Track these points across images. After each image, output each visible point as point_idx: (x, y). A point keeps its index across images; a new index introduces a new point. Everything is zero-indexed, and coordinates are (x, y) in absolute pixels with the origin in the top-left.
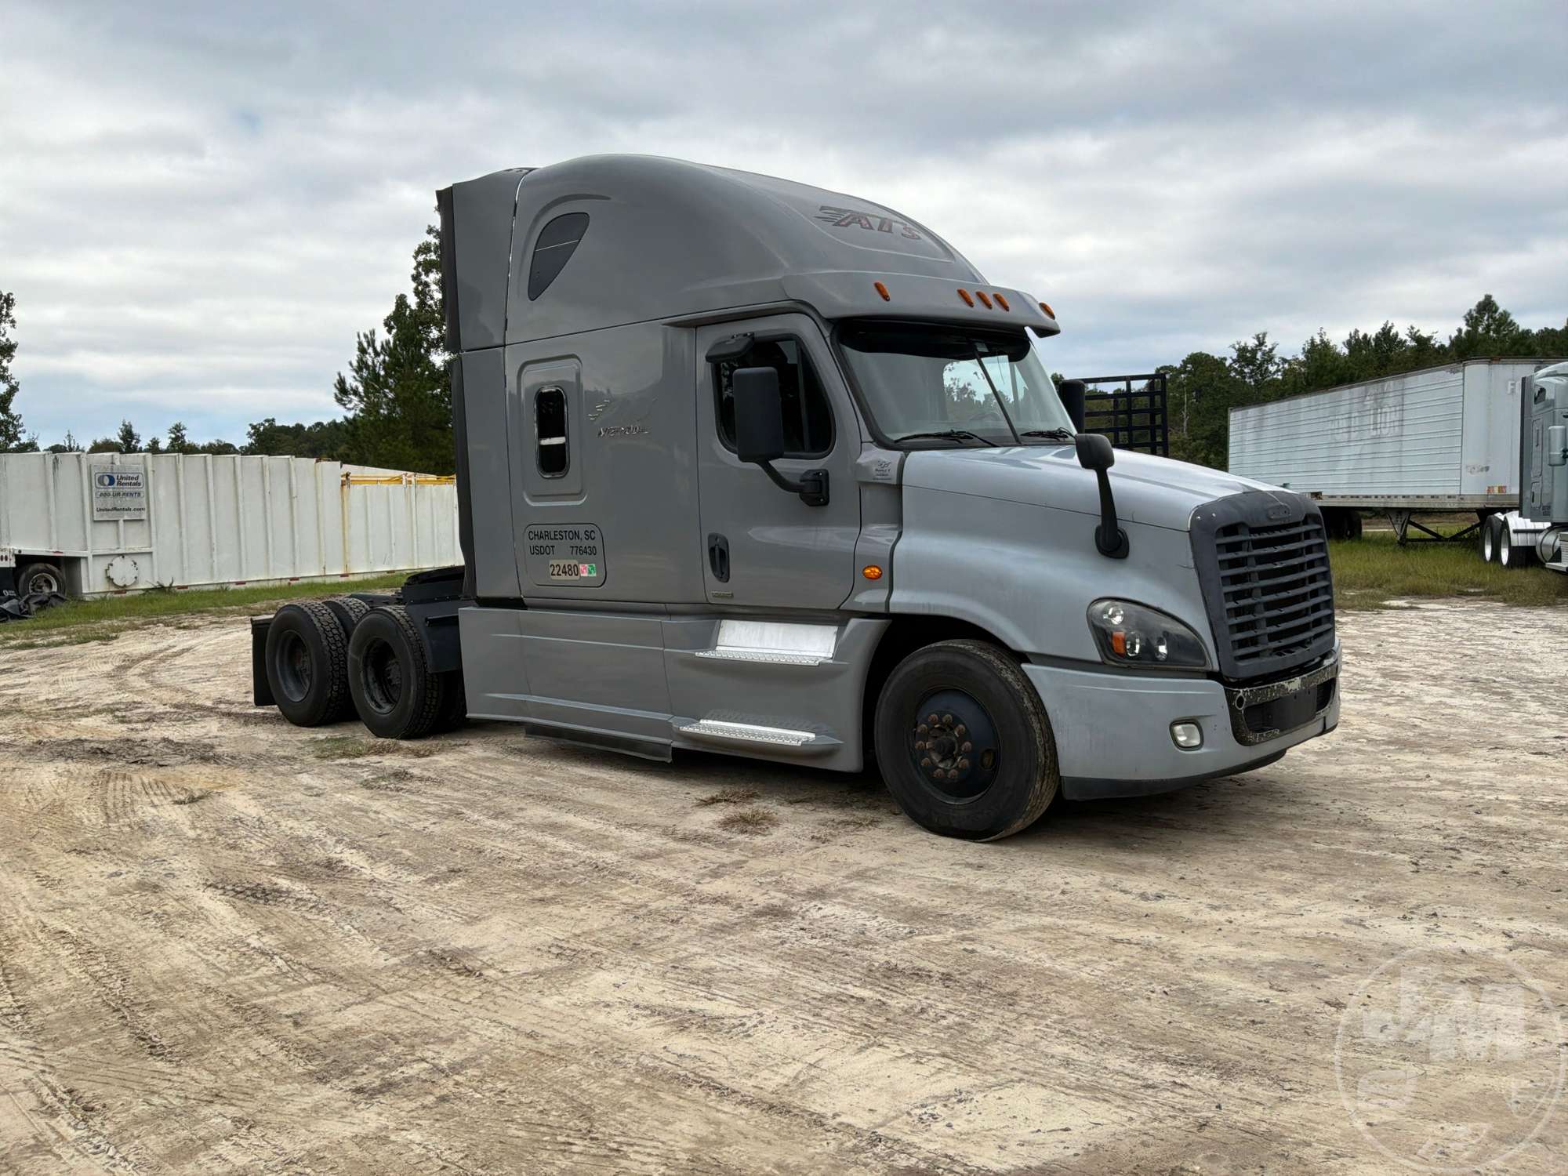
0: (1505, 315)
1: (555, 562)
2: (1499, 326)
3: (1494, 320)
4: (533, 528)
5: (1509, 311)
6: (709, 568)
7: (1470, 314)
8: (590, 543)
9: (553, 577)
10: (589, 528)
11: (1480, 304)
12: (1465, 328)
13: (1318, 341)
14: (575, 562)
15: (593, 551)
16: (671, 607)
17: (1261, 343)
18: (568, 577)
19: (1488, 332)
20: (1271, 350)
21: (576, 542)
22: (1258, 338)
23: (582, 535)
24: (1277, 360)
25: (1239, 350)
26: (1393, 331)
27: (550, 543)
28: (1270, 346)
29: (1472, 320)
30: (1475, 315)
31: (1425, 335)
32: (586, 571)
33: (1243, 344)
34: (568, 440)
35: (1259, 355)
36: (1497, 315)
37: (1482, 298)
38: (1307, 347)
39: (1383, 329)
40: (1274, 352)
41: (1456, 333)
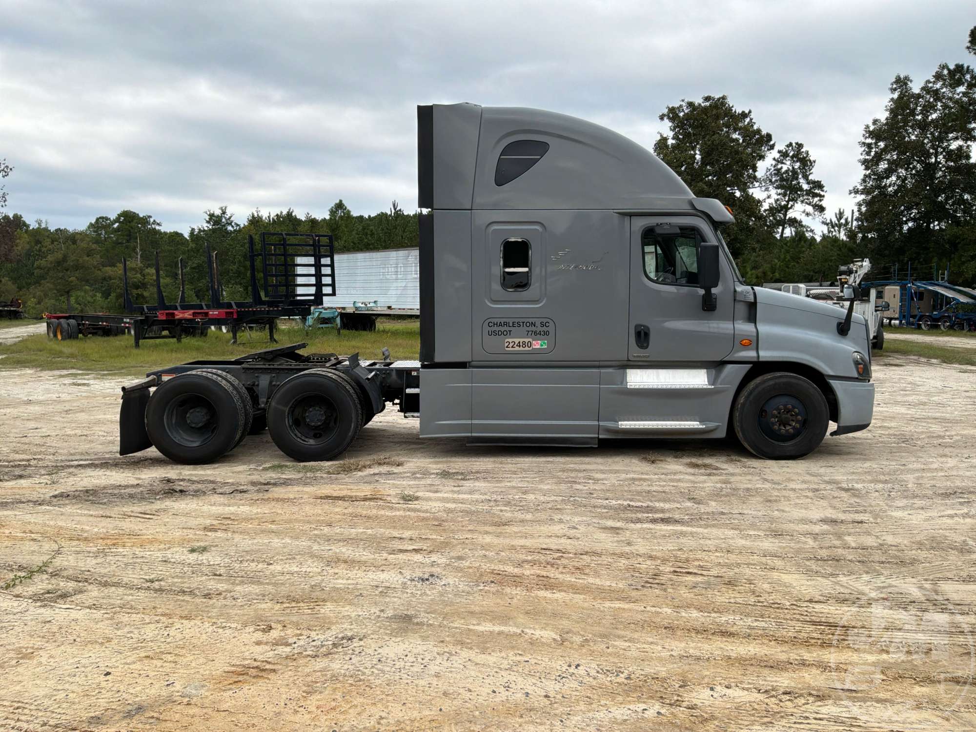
1: (510, 340)
4: (493, 320)
6: (634, 342)
7: (332, 209)
8: (545, 329)
9: (507, 349)
10: (545, 320)
11: (336, 204)
13: (256, 215)
14: (530, 340)
15: (546, 333)
16: (602, 363)
17: (224, 213)
18: (521, 348)
20: (230, 217)
21: (534, 329)
22: (221, 208)
23: (538, 324)
24: (233, 224)
25: (210, 215)
26: (293, 214)
27: (508, 329)
28: (229, 215)
32: (537, 345)
33: (212, 212)
34: (530, 270)
35: (224, 220)
37: (338, 202)
38: (250, 218)
39: (288, 212)
40: (232, 219)
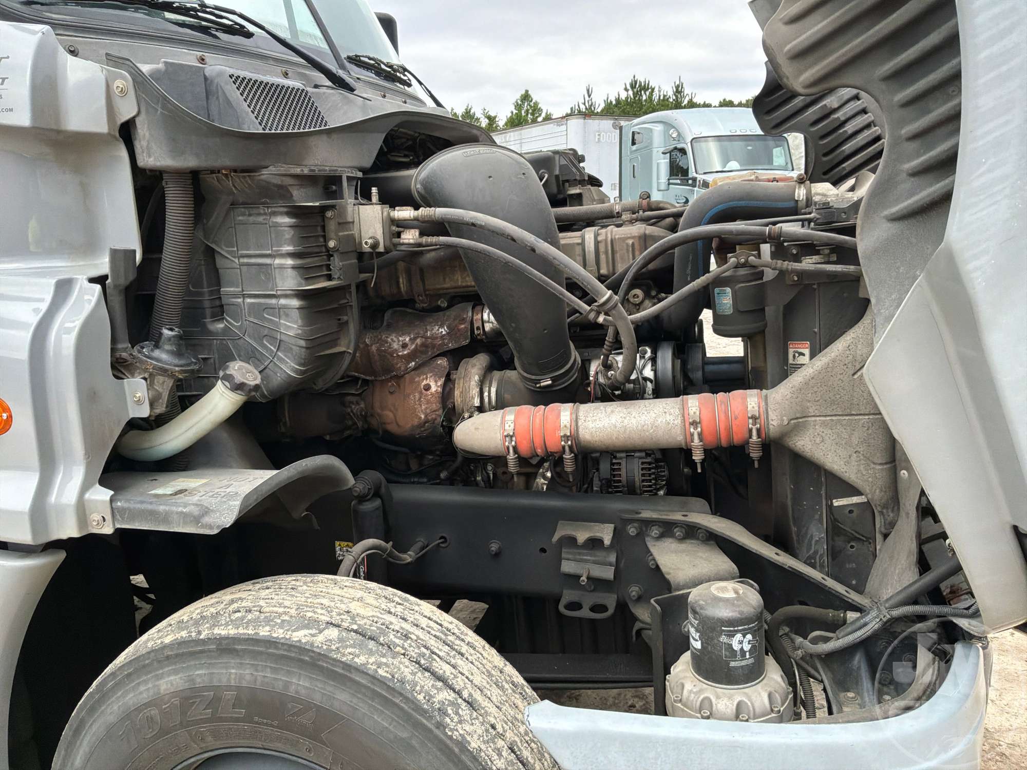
0: (536, 104)
2: (534, 111)
3: (531, 107)
5: (538, 101)
7: (517, 102)
11: (522, 96)
12: (515, 112)
19: (527, 115)
26: (472, 112)
29: (518, 107)
30: (520, 103)
31: (493, 115)
36: (532, 104)
41: (510, 114)
